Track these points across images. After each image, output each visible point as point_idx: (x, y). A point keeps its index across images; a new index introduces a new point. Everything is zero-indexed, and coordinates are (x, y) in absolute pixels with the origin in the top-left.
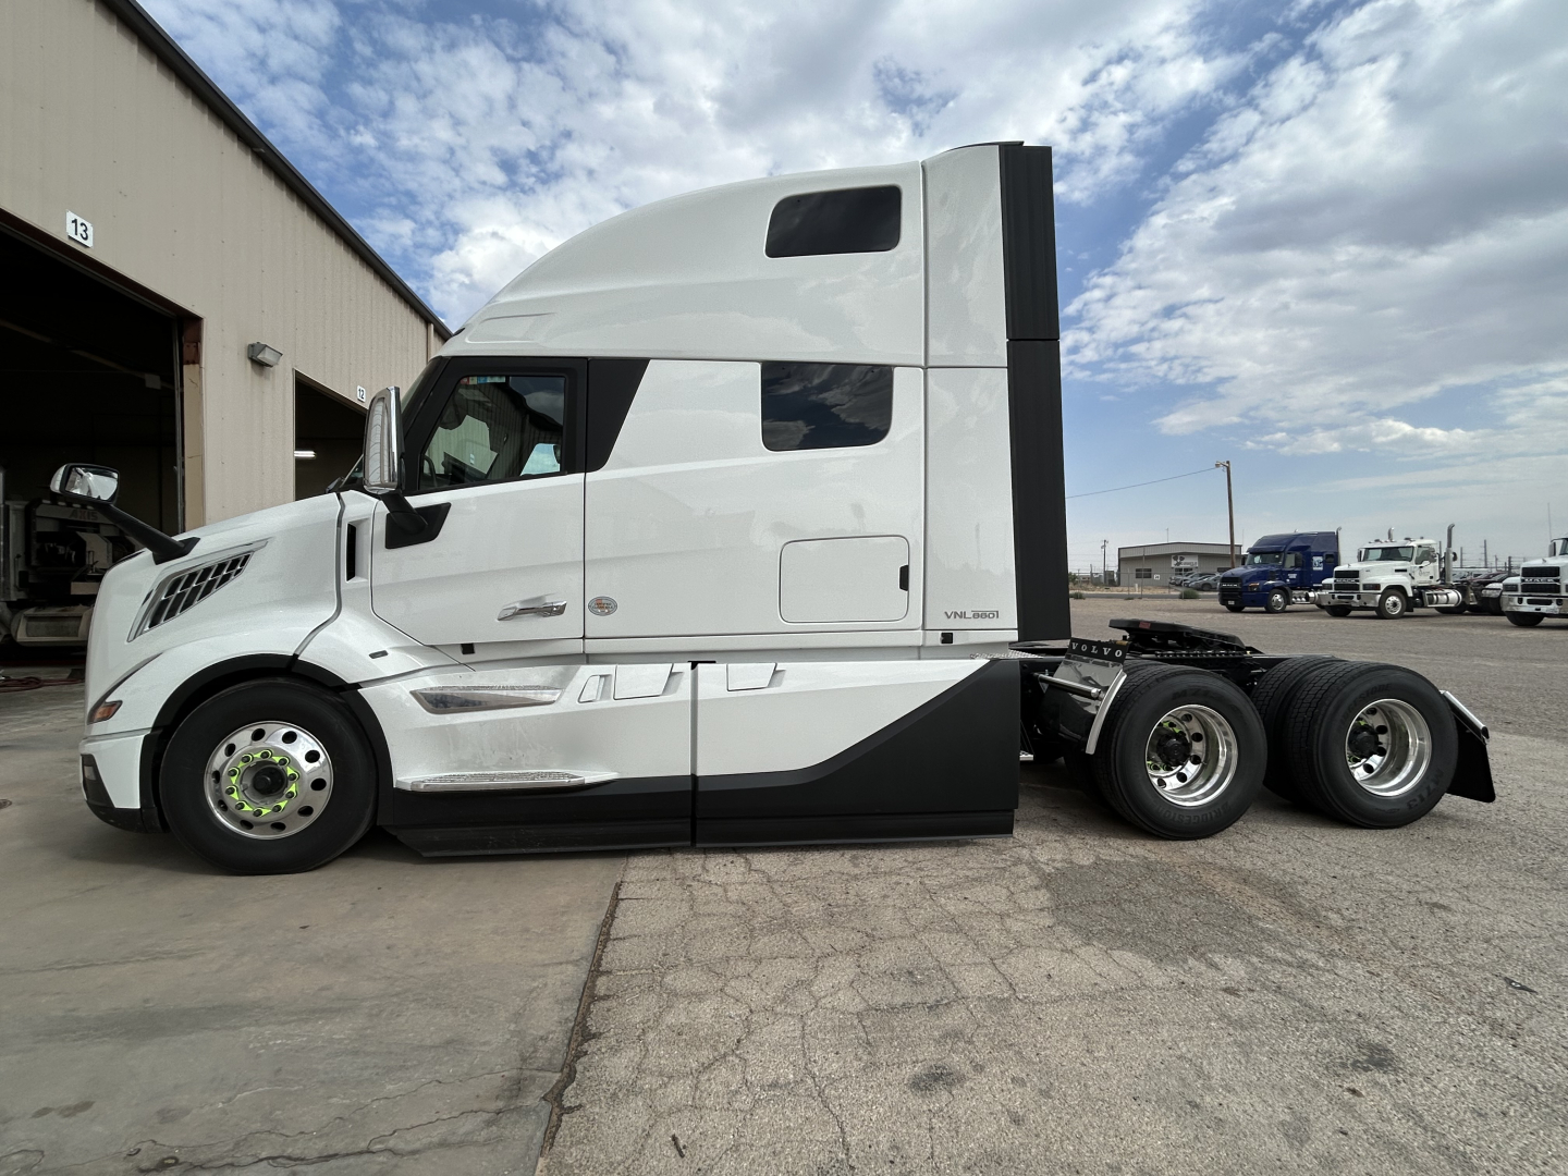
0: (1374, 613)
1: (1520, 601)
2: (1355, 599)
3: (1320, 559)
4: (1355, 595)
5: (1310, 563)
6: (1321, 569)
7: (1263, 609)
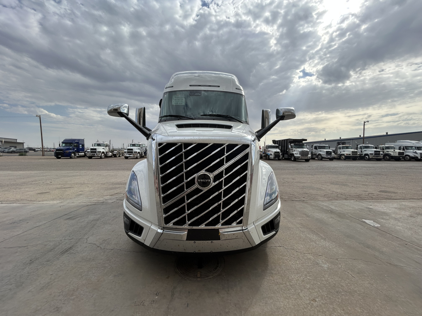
0: (99, 157)
1: (127, 154)
2: (96, 155)
3: (81, 145)
4: (96, 154)
5: (79, 146)
6: (81, 148)
7: (69, 158)
